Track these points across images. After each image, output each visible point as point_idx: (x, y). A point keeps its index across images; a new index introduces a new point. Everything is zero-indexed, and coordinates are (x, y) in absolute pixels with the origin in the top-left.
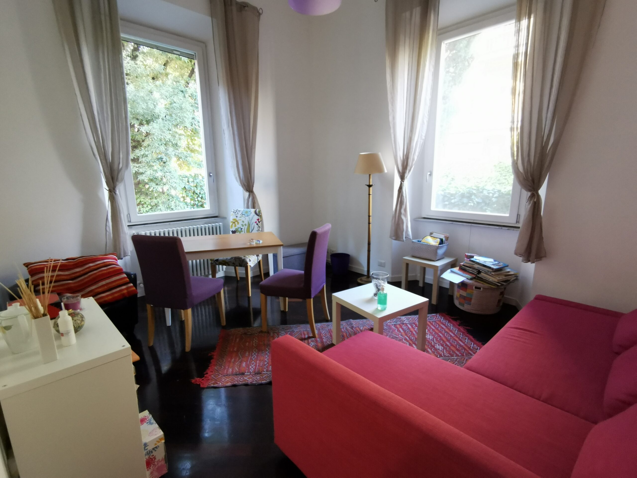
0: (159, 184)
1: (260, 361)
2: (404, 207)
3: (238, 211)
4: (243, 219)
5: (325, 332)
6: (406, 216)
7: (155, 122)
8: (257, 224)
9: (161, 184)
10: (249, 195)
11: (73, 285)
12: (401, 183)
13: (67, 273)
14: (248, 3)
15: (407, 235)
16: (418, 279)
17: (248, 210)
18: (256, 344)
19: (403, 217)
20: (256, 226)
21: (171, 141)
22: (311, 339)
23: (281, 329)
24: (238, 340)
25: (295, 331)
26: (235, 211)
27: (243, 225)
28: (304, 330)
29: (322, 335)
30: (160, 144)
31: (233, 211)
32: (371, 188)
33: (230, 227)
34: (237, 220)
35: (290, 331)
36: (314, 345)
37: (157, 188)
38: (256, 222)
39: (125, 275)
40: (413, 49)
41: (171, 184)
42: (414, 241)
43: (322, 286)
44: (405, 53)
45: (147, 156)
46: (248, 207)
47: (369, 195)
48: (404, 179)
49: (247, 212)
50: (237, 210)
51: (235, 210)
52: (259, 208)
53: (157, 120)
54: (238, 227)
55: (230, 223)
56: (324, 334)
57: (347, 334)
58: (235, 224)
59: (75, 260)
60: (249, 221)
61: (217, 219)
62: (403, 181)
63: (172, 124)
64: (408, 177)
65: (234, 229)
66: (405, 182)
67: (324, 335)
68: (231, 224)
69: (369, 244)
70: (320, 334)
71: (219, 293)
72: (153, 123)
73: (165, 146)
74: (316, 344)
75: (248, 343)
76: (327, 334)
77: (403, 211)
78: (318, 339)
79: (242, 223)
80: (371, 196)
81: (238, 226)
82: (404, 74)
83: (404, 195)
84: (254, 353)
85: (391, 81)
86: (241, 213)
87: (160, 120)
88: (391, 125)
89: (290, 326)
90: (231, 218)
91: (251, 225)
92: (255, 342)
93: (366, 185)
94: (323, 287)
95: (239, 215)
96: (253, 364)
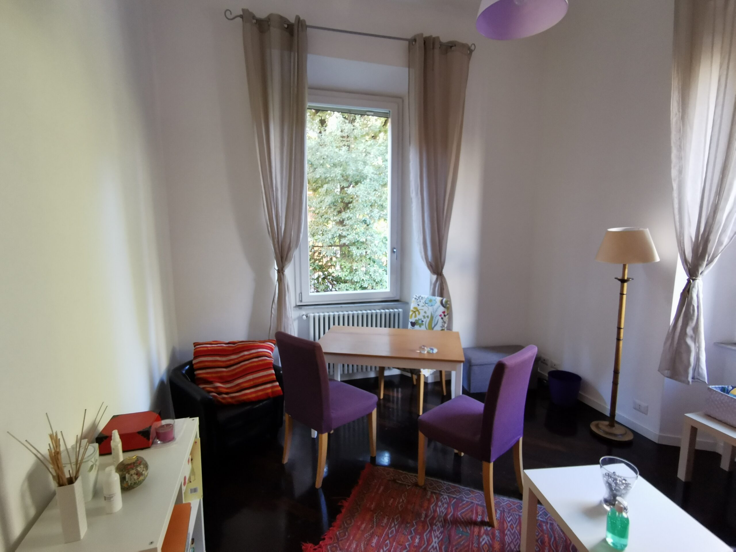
0: (360, 248)
1: (398, 543)
2: (693, 324)
3: (421, 298)
4: (425, 309)
5: (511, 519)
6: (696, 338)
7: (363, 183)
8: (442, 318)
9: (362, 248)
10: (437, 279)
11: (225, 374)
12: (689, 282)
13: (224, 359)
14: (456, 41)
15: (696, 375)
16: (720, 451)
17: (434, 298)
18: (402, 506)
19: (689, 341)
20: (440, 321)
21: (377, 202)
22: (485, 528)
23: (445, 488)
24: (382, 488)
25: (464, 500)
26: (417, 298)
27: (424, 317)
28: (479, 503)
29: (505, 526)
30: (366, 205)
31: (415, 297)
32: (626, 284)
33: (410, 317)
34: (419, 309)
35: (457, 497)
36: (488, 542)
37: (357, 252)
38: (441, 315)
39: (273, 372)
40: (730, 56)
41: (372, 248)
42: (710, 387)
43: (516, 439)
44: (712, 62)
45: (351, 219)
46: (434, 294)
47: (622, 294)
48: (696, 276)
49: (431, 301)
50: (420, 296)
51: (418, 296)
52: (449, 297)
53: (365, 181)
54: (419, 319)
55: (411, 311)
56: (509, 525)
57: (550, 540)
58: (415, 314)
59: (236, 345)
60: (433, 313)
61: (398, 304)
62: (694, 280)
63: (380, 184)
64: (705, 273)
65: (413, 320)
66: (697, 281)
67: (509, 527)
68: (411, 313)
69: (616, 372)
70: (502, 521)
71: (370, 415)
72: (361, 184)
73: (370, 207)
74: (491, 541)
75: (392, 500)
76: (515, 526)
77: (689, 331)
78: (497, 533)
79: (424, 314)
80: (625, 296)
81: (418, 317)
82: (709, 98)
83: (695, 303)
84: (394, 523)
85: (679, 112)
86: (423, 301)
87: (368, 180)
88: (675, 186)
89: (460, 488)
90: (413, 305)
91: (434, 318)
92: (403, 501)
93: (616, 278)
94: (518, 442)
95: (421, 304)
96: (386, 545)
